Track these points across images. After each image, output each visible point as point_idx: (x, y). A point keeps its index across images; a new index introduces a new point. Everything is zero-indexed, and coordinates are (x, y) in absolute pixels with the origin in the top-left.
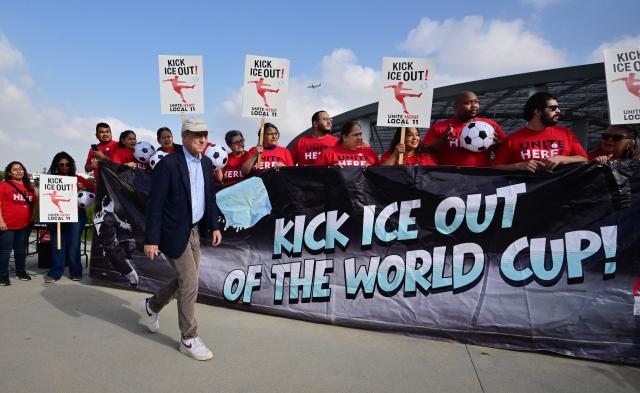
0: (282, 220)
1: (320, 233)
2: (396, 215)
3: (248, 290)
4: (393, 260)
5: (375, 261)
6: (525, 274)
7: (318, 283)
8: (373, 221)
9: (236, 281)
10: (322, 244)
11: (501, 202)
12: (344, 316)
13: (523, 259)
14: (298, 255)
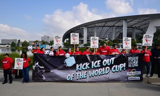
0: (78, 64)
1: (85, 66)
2: (97, 63)
3: (72, 78)
4: (97, 70)
5: (94, 71)
6: (115, 71)
7: (85, 75)
8: (93, 64)
9: (69, 76)
10: (85, 68)
11: (112, 60)
12: (89, 80)
13: (115, 68)
14: (81, 71)
